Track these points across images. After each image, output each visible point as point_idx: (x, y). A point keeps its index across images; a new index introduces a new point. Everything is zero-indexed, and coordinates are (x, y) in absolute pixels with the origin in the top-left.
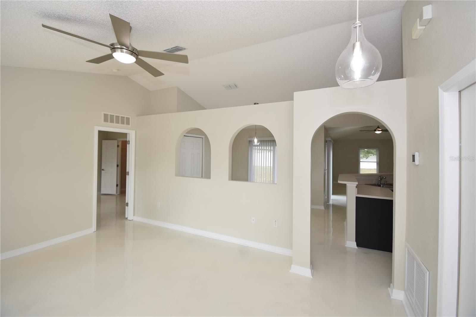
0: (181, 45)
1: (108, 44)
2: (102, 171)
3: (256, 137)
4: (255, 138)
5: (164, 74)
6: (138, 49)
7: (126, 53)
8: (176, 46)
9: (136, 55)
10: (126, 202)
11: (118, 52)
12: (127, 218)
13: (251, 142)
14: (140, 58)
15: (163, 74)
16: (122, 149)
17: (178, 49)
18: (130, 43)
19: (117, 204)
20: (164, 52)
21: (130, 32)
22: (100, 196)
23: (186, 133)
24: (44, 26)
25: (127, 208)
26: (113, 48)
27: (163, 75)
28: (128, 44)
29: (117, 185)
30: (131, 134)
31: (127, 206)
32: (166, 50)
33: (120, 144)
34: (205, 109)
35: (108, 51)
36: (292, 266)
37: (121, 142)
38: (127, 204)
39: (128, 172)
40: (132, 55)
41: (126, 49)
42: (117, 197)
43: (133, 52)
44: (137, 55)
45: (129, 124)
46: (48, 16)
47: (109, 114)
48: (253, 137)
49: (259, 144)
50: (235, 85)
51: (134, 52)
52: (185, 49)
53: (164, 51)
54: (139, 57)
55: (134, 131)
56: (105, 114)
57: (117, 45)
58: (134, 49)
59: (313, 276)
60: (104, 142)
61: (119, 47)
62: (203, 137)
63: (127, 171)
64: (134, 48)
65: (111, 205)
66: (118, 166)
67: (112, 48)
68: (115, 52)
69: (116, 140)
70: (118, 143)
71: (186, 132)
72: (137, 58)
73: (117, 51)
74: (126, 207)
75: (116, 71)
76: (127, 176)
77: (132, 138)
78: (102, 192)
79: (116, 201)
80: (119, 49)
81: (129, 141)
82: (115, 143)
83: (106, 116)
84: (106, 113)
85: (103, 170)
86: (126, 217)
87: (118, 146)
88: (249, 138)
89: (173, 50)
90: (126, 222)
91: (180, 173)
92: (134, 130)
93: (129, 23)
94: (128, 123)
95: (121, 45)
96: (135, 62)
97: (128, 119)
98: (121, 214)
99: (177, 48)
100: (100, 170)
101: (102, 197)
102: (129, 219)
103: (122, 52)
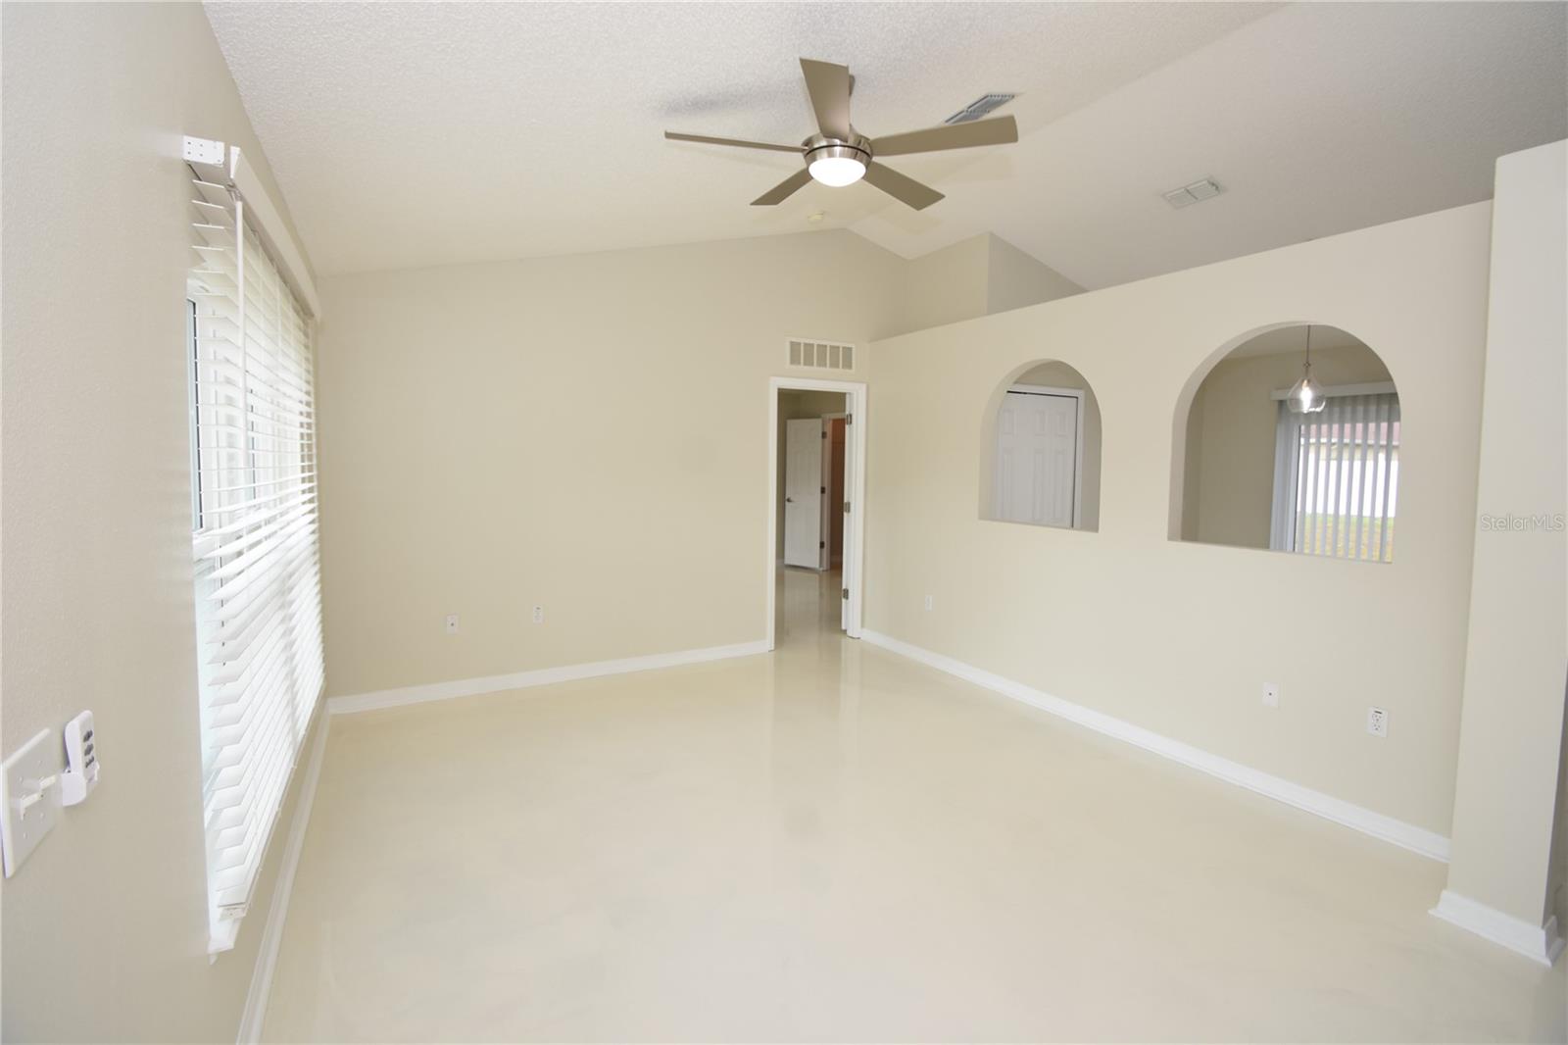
0: (996, 88)
1: (798, 144)
2: (787, 503)
3: (1309, 381)
4: (1300, 386)
5: (943, 196)
6: (872, 137)
7: (842, 155)
8: (983, 94)
9: (865, 156)
10: (844, 587)
11: (821, 158)
12: (846, 631)
13: (1285, 408)
14: (877, 164)
15: (939, 197)
16: (833, 443)
17: (989, 103)
18: (850, 125)
19: (821, 595)
20: (947, 124)
21: (850, 93)
22: (784, 569)
23: (1016, 383)
24: (669, 135)
25: (846, 603)
26: (810, 152)
27: (940, 199)
28: (845, 129)
29: (822, 545)
30: (855, 396)
31: (847, 597)
32: (952, 118)
33: (829, 430)
34: (1082, 290)
35: (797, 161)
36: (1445, 894)
37: (831, 422)
38: (846, 592)
39: (849, 504)
40: (855, 157)
41: (843, 144)
42: (821, 576)
43: (861, 149)
44: (867, 154)
45: (850, 367)
46: (674, 109)
47: (803, 341)
48: (1292, 383)
49: (1322, 407)
50: (1213, 184)
51: (860, 147)
52: (1013, 97)
53: (947, 121)
54: (875, 159)
55: (864, 386)
56: (792, 343)
57: (818, 141)
58: (860, 138)
59: (1554, 961)
60: (792, 424)
61: (824, 143)
62: (1080, 394)
63: (845, 500)
64: (862, 136)
65: (808, 593)
66: (823, 490)
67: (805, 152)
68: (814, 159)
69: (819, 417)
70: (823, 425)
71: (1014, 379)
72: (868, 165)
73: (818, 157)
74: (844, 600)
75: (819, 217)
76: (845, 514)
77: (857, 408)
78: (788, 561)
79: (821, 587)
80: (825, 149)
81: (851, 416)
82: (815, 425)
83: (794, 346)
84: (794, 340)
85: (789, 500)
86: (843, 628)
87: (824, 435)
88: (1278, 389)
89: (974, 111)
90: (844, 641)
91: (994, 509)
92: (863, 382)
93: (846, 69)
94: (848, 364)
95: (828, 137)
96: (863, 178)
97: (848, 351)
98: (832, 619)
99: (987, 102)
100: (783, 500)
101: (788, 573)
102: (849, 633)
103: (831, 155)
